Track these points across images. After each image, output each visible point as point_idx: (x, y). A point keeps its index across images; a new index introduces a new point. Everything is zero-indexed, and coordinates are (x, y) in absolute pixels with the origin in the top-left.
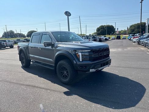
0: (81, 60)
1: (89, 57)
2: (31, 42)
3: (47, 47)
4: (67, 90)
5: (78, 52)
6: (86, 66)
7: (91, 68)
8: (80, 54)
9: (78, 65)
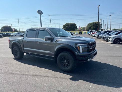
0: (81, 52)
1: (87, 49)
2: (26, 37)
3: (48, 42)
4: (71, 77)
5: (79, 45)
6: (85, 57)
7: (89, 58)
8: (81, 47)
9: (79, 55)
